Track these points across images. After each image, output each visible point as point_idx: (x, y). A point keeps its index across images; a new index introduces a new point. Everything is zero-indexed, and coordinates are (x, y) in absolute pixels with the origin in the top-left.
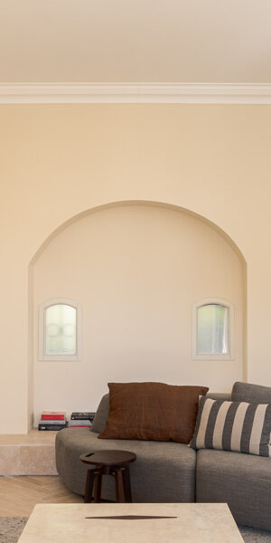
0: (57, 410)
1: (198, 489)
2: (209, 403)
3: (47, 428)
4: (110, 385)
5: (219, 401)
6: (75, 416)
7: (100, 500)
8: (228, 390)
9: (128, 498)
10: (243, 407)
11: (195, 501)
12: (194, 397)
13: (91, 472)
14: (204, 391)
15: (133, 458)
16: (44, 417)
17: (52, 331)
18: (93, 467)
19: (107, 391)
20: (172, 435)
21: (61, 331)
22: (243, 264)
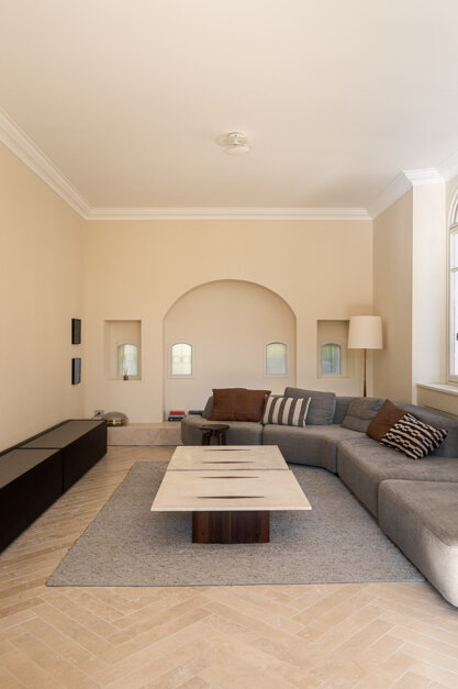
0: (180, 409)
1: (263, 440)
2: (271, 399)
3: (175, 419)
4: (214, 391)
5: (276, 398)
6: (191, 413)
7: (209, 444)
8: (283, 394)
9: (224, 444)
10: (290, 400)
11: (262, 444)
12: (262, 397)
13: (204, 435)
14: (269, 393)
15: (228, 427)
16: (172, 413)
17: (176, 360)
18: (205, 432)
19: (212, 394)
20: (250, 417)
21: (182, 360)
22: (295, 318)
